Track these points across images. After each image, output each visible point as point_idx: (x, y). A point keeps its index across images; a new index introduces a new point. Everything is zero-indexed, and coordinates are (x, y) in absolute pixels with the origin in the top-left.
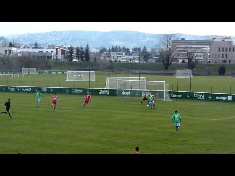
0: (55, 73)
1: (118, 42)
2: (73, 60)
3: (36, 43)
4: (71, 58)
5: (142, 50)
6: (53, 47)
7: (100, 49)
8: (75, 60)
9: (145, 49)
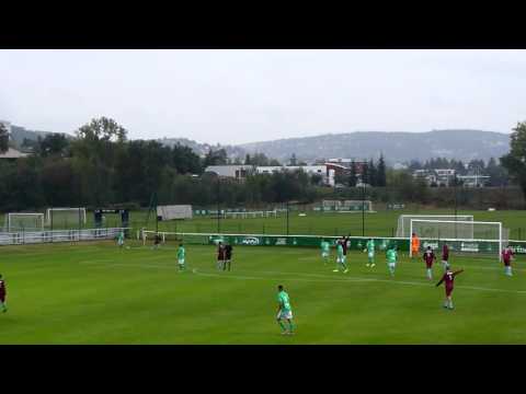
0: (318, 209)
1: (444, 151)
2: (358, 185)
3: (294, 156)
4: (353, 181)
5: (486, 164)
6: (322, 163)
7: (410, 164)
8: (360, 184)
9: (492, 161)
